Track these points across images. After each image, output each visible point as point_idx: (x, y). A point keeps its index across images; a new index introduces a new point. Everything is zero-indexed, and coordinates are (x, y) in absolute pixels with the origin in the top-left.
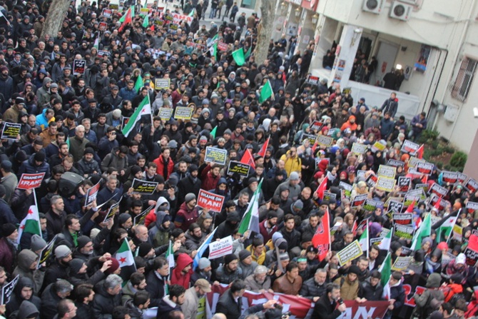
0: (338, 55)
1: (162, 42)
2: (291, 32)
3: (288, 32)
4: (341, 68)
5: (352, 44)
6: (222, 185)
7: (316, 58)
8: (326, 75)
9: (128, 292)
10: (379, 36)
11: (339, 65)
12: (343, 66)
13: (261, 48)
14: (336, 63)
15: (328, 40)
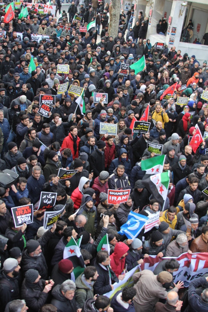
0: (171, 24)
1: (38, 28)
2: (127, 8)
3: (125, 9)
4: (173, 34)
5: (180, 14)
6: (124, 154)
7: (152, 26)
8: (161, 39)
9: (83, 287)
10: (192, 5)
11: (172, 32)
12: (174, 32)
13: (113, 25)
14: (169, 30)
15: (159, 12)
